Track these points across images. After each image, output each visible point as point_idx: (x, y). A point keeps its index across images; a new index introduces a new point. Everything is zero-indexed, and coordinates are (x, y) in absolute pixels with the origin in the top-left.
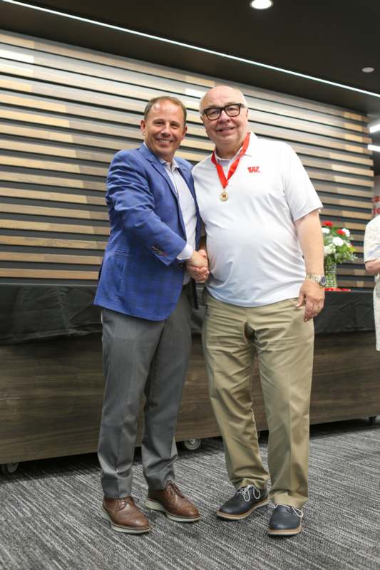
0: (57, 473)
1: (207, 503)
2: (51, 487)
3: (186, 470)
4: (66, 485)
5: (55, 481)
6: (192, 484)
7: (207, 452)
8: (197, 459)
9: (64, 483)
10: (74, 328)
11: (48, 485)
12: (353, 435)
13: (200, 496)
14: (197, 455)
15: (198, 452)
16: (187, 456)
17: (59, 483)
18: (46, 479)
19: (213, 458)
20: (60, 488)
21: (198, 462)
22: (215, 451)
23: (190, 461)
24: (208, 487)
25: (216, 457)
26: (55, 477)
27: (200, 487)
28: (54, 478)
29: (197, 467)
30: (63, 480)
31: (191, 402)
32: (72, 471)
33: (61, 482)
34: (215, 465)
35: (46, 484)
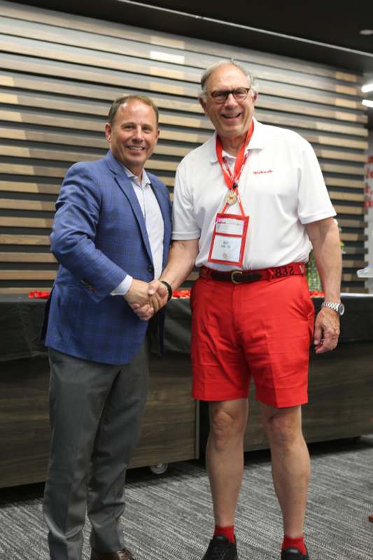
0: (17, 501)
1: (184, 539)
2: (16, 519)
3: (156, 499)
4: (30, 517)
5: (18, 511)
6: (164, 516)
7: (175, 477)
8: (165, 486)
9: (28, 515)
10: (38, 350)
11: (11, 516)
12: (334, 457)
13: (175, 530)
14: (165, 480)
15: (165, 477)
16: (154, 482)
17: (23, 514)
18: (7, 509)
19: (183, 484)
20: (25, 520)
21: (166, 489)
22: (184, 476)
23: (157, 489)
24: (181, 519)
25: (185, 484)
26: (17, 506)
27: (173, 520)
28: (16, 508)
29: (167, 496)
30: (26, 511)
31: (160, 423)
32: (33, 499)
33: (25, 513)
34: (186, 494)
35: (9, 514)
